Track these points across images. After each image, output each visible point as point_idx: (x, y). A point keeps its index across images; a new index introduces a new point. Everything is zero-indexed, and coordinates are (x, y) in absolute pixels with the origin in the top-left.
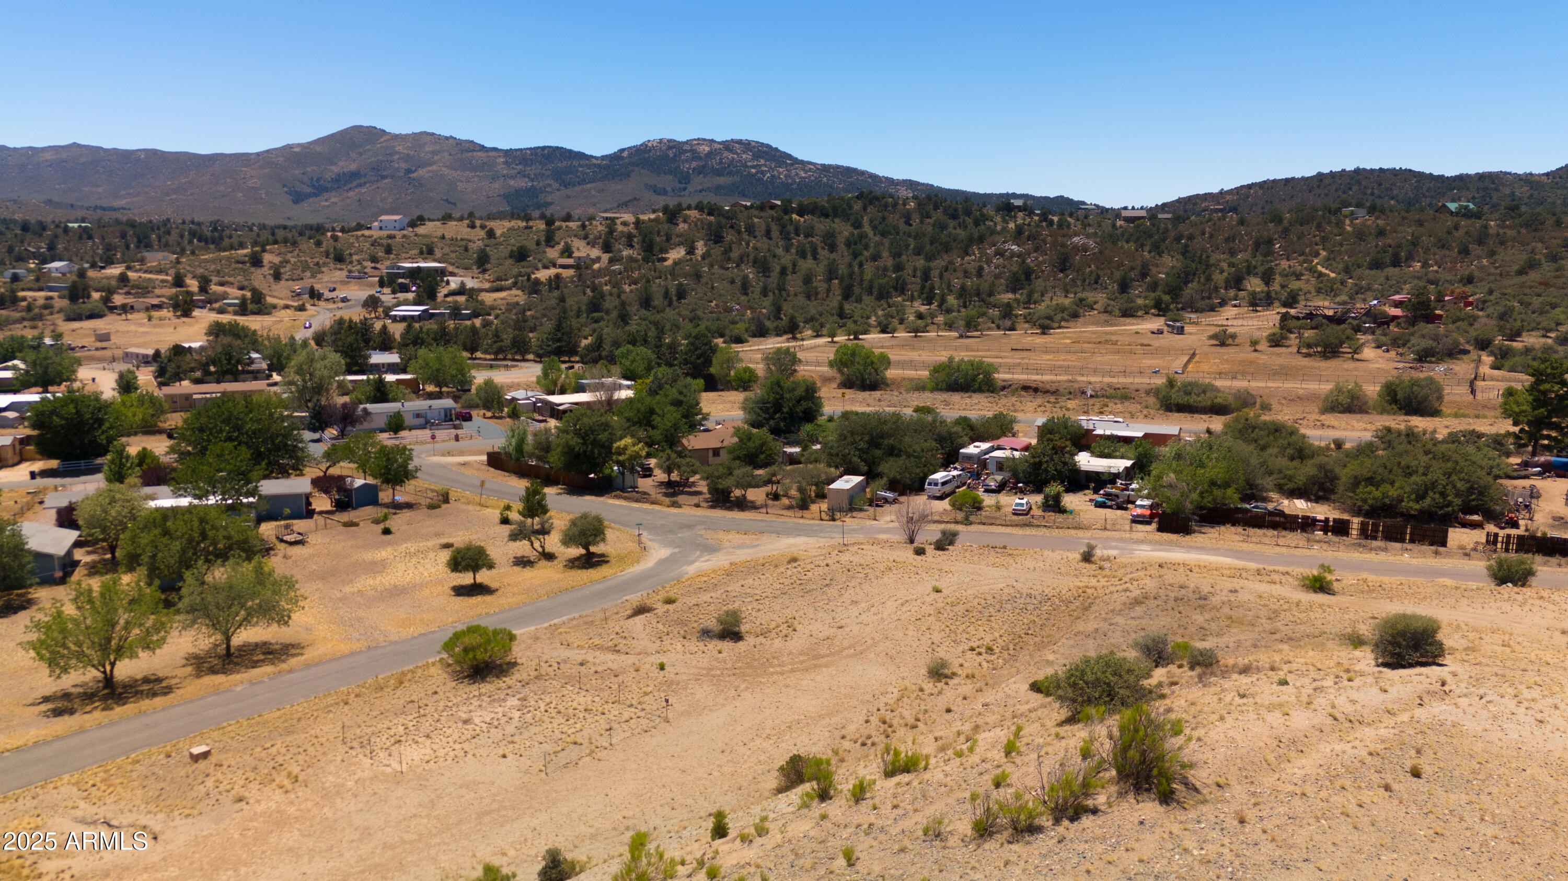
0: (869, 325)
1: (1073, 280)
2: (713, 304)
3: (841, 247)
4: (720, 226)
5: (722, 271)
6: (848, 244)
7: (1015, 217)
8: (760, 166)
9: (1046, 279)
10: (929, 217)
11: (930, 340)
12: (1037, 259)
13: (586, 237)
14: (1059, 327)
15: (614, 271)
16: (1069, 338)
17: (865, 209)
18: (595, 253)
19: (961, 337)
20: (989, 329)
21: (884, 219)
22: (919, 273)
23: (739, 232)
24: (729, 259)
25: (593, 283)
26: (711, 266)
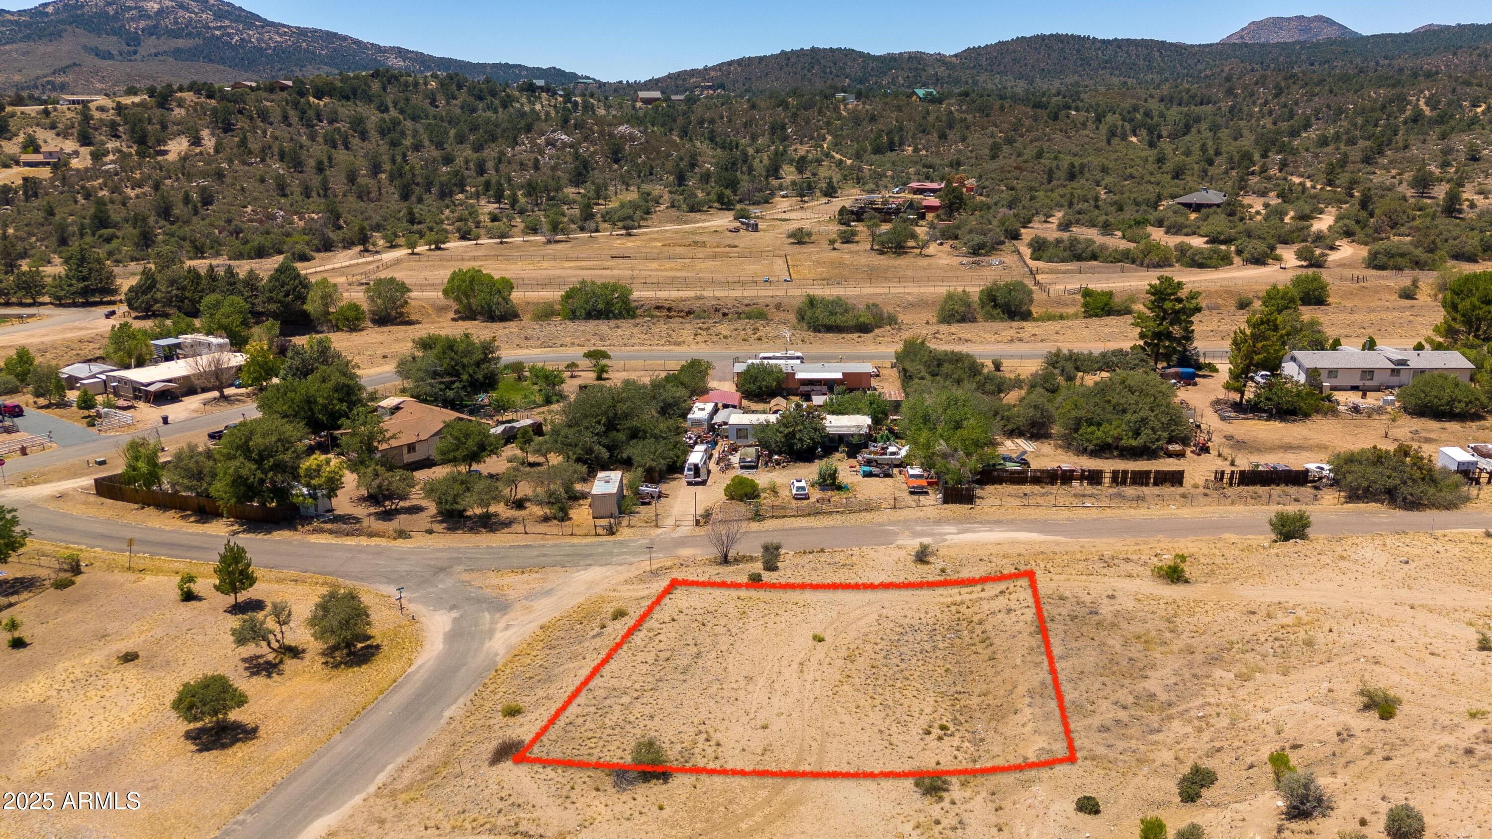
0: (447, 231)
1: (628, 171)
2: (249, 209)
3: (374, 134)
4: (228, 112)
5: (247, 168)
6: (383, 133)
7: (540, 97)
8: (225, 27)
9: (602, 171)
10: (454, 98)
11: (518, 247)
12: (588, 149)
13: (53, 127)
14: (640, 227)
15: (107, 171)
16: (656, 240)
17: (384, 89)
18: (70, 146)
19: (549, 242)
20: (574, 231)
21: (407, 100)
22: (471, 165)
23: (251, 119)
24: (250, 153)
25: (83, 187)
26: (230, 162)
